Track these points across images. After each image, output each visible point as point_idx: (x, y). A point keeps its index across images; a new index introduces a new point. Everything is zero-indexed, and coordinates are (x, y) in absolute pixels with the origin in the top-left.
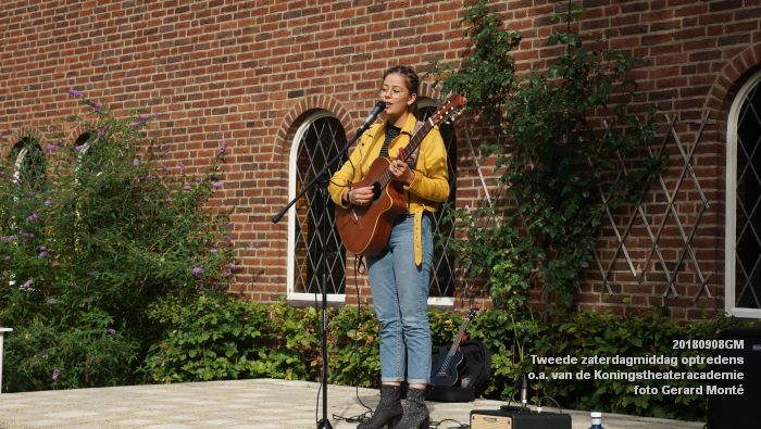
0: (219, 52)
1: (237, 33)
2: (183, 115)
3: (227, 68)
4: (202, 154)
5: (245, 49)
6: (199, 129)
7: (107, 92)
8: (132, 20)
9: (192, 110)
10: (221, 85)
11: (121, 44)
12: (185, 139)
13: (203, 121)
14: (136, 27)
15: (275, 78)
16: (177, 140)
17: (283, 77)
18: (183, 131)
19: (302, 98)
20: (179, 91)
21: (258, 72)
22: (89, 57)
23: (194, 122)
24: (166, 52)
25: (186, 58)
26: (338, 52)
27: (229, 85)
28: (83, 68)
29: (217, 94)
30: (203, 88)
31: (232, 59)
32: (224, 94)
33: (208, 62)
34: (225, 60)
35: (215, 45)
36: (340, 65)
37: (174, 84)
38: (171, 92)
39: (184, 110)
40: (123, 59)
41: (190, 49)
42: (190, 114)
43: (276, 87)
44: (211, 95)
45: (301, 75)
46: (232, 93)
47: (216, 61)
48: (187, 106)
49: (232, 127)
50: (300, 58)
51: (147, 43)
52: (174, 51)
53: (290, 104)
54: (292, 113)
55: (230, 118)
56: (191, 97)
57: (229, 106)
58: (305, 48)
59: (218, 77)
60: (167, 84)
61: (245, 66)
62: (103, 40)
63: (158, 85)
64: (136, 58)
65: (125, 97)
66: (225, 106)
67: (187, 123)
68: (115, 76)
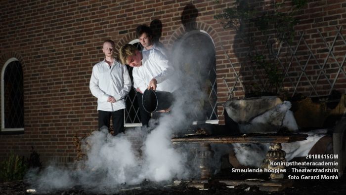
0: (80, 16)
1: (88, 7)
2: (61, 46)
3: (83, 23)
4: (72, 63)
5: (94, 14)
6: (70, 52)
7: (17, 39)
8: (30, 5)
9: (65, 43)
10: (81, 31)
11: (25, 16)
12: (63, 57)
13: (72, 48)
14: (32, 8)
15: (111, 26)
16: (58, 58)
17: (116, 25)
18: (61, 53)
19: (127, 34)
20: (58, 35)
21: (102, 24)
22: (7, 23)
23: (67, 49)
24: (50, 18)
25: (61, 20)
26: (146, 11)
27: (85, 31)
28: (4, 29)
29: (79, 35)
30: (71, 33)
31: (87, 19)
32: (83, 35)
33: (74, 21)
34: (83, 19)
35: (77, 13)
36: (147, 17)
37: (55, 32)
38: (54, 36)
39: (61, 44)
40: (25, 23)
41: (64, 16)
42: (64, 45)
43: (112, 30)
44: (76, 36)
45: (125, 23)
46: (87, 34)
47: (77, 20)
48: (63, 42)
49: (88, 50)
50: (125, 15)
51: (39, 15)
52: (54, 18)
53: (120, 37)
54: (122, 41)
55: (86, 46)
56: (64, 38)
57: (86, 40)
58: (127, 11)
59: (79, 28)
60: (51, 33)
61: (94, 21)
62: (14, 15)
63: (46, 34)
64: (33, 22)
65: (28, 40)
66: (84, 40)
67: (63, 49)
68: (22, 31)
